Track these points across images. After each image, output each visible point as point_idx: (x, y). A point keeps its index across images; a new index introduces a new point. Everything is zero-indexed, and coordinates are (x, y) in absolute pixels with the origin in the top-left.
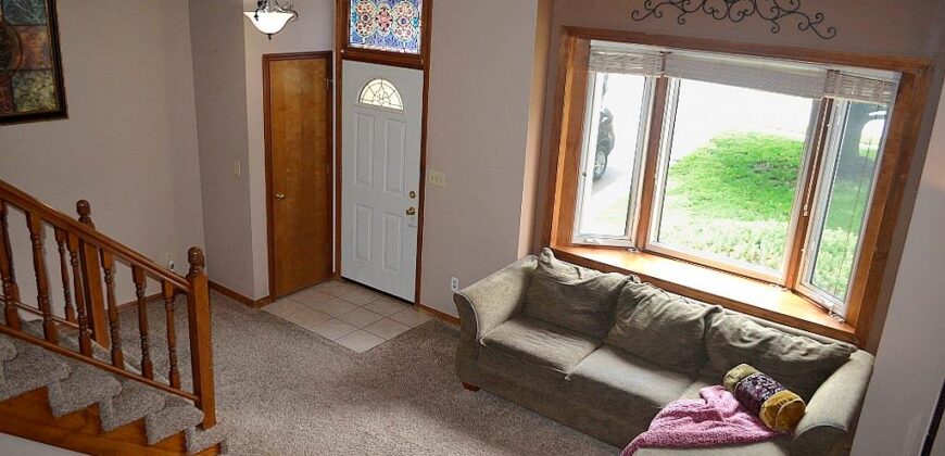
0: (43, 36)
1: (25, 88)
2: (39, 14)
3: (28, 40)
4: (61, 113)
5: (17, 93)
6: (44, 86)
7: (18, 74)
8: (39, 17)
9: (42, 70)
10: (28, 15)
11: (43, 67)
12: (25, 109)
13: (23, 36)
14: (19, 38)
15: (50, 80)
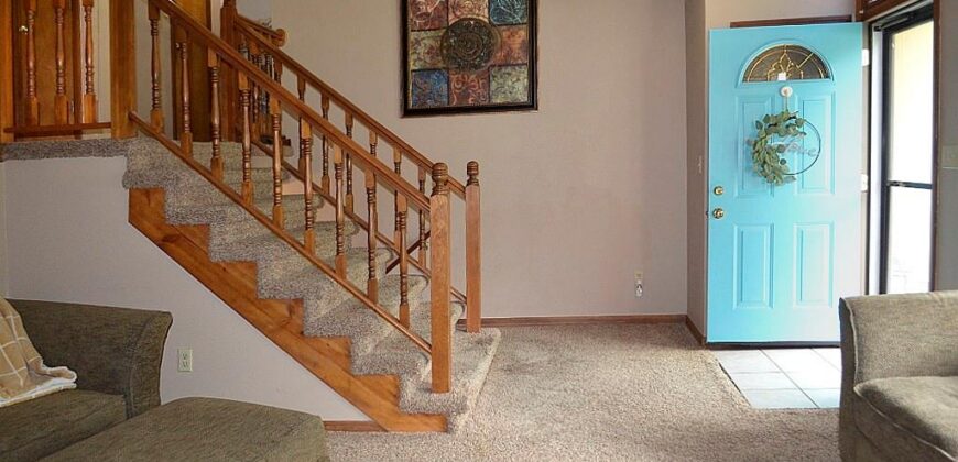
0: (523, 34)
1: (501, 81)
2: (520, 14)
3: (509, 37)
4: (531, 105)
5: (494, 85)
6: (518, 80)
7: (496, 69)
8: (520, 16)
9: (518, 65)
10: (510, 15)
11: (520, 61)
12: (498, 100)
13: (505, 34)
14: (501, 36)
15: (524, 74)
